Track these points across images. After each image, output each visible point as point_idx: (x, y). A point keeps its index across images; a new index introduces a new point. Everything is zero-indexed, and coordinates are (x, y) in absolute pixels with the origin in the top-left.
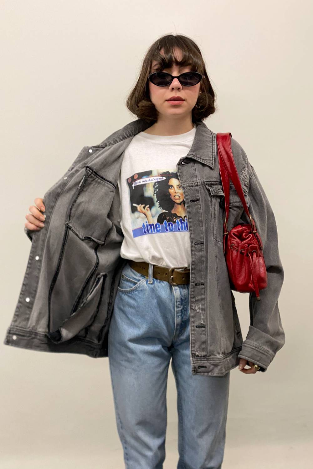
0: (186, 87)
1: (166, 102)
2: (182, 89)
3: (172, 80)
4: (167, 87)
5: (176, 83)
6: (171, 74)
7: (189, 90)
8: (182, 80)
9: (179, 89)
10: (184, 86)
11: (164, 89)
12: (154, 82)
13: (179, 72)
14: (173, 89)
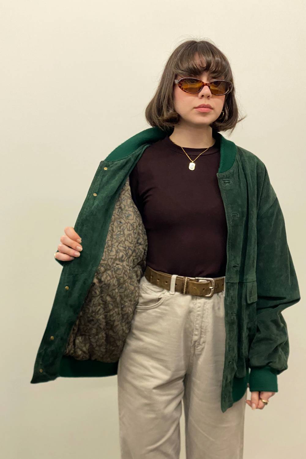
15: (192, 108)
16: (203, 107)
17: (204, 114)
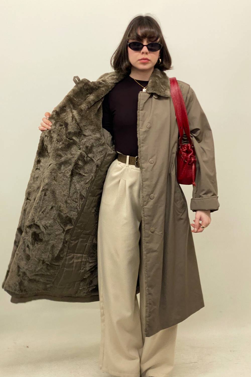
0: (151, 52)
1: (139, 61)
2: (149, 53)
3: (143, 47)
4: (140, 51)
5: (145, 49)
6: (142, 43)
7: (154, 54)
8: (150, 47)
9: (147, 53)
10: (150, 52)
11: (138, 52)
12: (131, 48)
13: (147, 42)
14: (143, 53)
15: (137, 60)
16: (143, 60)
17: (144, 64)
